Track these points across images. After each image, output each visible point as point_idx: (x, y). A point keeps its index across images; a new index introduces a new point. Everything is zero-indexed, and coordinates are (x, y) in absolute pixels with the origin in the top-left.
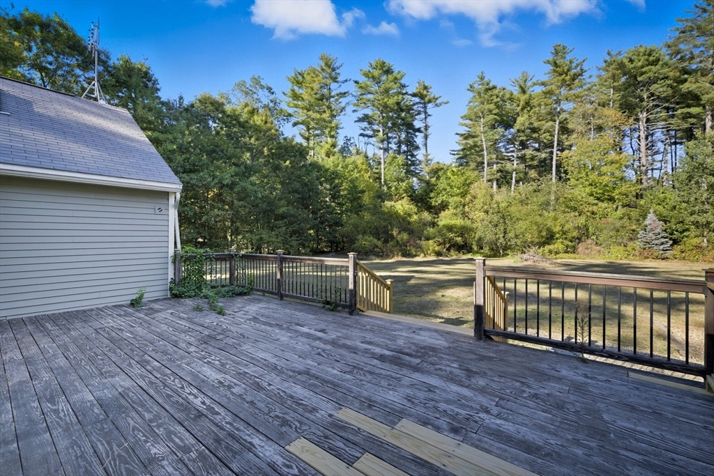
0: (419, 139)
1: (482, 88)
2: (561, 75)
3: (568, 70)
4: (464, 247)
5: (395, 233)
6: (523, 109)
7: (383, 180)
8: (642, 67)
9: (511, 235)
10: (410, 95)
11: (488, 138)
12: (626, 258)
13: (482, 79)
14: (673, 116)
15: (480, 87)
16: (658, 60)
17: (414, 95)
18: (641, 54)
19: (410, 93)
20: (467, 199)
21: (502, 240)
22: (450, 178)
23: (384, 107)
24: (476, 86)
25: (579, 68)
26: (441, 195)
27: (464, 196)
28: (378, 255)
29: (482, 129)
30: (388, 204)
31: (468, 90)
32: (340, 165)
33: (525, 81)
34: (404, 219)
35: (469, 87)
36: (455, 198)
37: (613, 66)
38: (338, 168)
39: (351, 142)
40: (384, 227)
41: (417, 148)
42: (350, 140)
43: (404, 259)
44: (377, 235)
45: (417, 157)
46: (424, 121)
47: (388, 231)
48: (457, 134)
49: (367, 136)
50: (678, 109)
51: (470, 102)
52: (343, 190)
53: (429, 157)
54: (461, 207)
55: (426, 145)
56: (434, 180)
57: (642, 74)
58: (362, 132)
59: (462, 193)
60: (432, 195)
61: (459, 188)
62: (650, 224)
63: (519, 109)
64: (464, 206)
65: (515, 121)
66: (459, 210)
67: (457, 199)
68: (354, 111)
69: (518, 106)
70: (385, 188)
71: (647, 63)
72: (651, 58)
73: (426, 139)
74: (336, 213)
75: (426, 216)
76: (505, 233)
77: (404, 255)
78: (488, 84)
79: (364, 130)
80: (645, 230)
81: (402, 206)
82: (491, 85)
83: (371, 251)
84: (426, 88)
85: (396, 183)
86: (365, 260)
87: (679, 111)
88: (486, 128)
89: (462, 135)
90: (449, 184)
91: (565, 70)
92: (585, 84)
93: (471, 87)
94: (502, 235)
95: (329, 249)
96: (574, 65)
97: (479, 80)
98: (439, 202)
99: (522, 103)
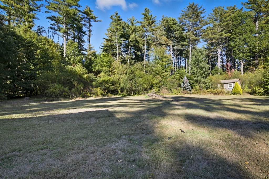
0: (85, 38)
1: (117, 19)
2: (148, 20)
3: (150, 19)
4: (114, 92)
5: (75, 84)
6: (132, 32)
7: (65, 54)
8: (172, 25)
9: (138, 85)
10: (82, 12)
11: (119, 41)
12: (179, 94)
13: (117, 14)
14: (179, 45)
15: (116, 18)
16: (176, 23)
17: (84, 13)
18: (171, 20)
19: (82, 11)
20: (111, 69)
21: (134, 87)
22: (102, 58)
23: (66, 13)
24: (114, 17)
25: (154, 19)
26: (97, 66)
27: (109, 67)
28: (66, 97)
29: (116, 37)
30: (69, 67)
31: (110, 18)
32: (35, 39)
33: (133, 20)
34: (80, 76)
35: (111, 17)
36: (105, 68)
37: (165, 21)
38: (33, 40)
39: (43, 30)
40: (68, 80)
41: (84, 42)
42: (42, 28)
43: (83, 99)
44: (64, 84)
45: (84, 46)
46: (89, 27)
47: (71, 82)
48: (104, 38)
49: (54, 29)
50: (180, 42)
51: (111, 24)
52: (38, 55)
53: (91, 46)
54: (108, 72)
55: (89, 40)
56: (93, 58)
57: (172, 27)
58: (51, 26)
59: (108, 65)
60: (93, 65)
61: (107, 63)
62: (185, 81)
63: (131, 32)
64: (109, 72)
65: (129, 37)
66: (107, 74)
67: (106, 68)
68: (46, 12)
69: (131, 30)
70: (67, 59)
71: (173, 24)
72: (174, 22)
73: (90, 37)
74: (31, 70)
75: (92, 75)
76: (135, 84)
77: (83, 97)
78: (119, 17)
79: (52, 25)
80: (183, 83)
81: (78, 69)
82: (120, 18)
83: (60, 95)
84: (90, 11)
85: (74, 57)
86: (56, 101)
87: (181, 43)
88: (118, 37)
89: (106, 39)
90: (101, 61)
91: (149, 19)
92: (156, 26)
93: (112, 17)
94: (134, 85)
95: (24, 95)
96: (152, 18)
97: (115, 15)
98: (97, 69)
99: (132, 29)
